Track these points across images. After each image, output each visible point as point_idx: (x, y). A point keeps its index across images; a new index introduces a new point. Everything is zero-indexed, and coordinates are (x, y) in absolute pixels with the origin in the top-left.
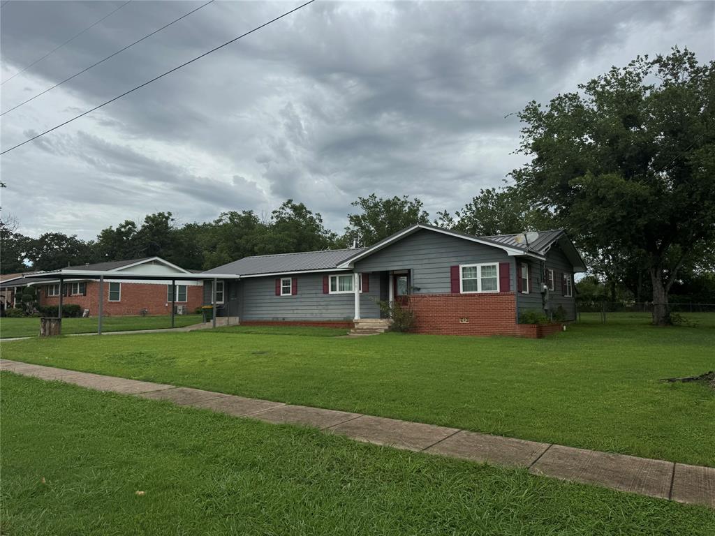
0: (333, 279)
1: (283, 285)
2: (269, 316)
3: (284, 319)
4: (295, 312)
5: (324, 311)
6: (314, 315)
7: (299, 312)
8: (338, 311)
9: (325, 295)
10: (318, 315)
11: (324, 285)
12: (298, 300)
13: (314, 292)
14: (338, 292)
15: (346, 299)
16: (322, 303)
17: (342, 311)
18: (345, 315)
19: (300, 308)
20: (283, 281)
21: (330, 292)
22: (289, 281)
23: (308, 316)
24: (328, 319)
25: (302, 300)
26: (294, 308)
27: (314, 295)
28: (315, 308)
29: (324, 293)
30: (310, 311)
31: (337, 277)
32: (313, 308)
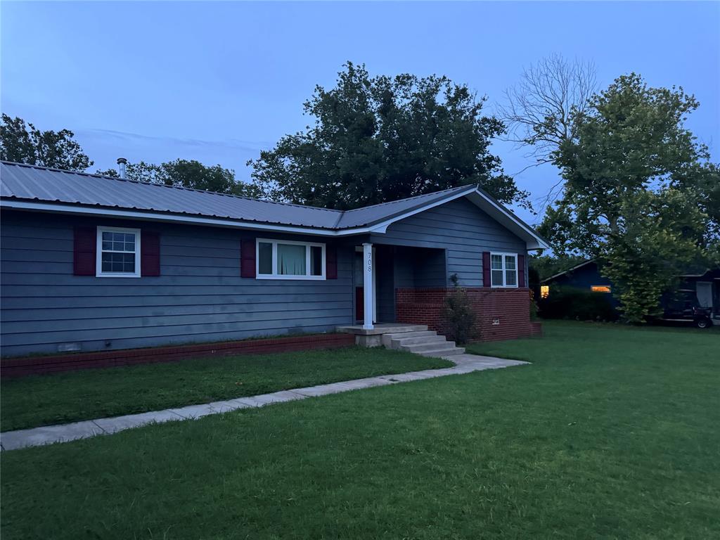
0: (267, 250)
1: (104, 247)
2: (38, 339)
3: (108, 343)
4: (152, 321)
5: (243, 317)
6: (215, 328)
7: (165, 321)
8: (279, 316)
9: (248, 282)
10: (227, 327)
11: (243, 260)
12: (168, 291)
13: (215, 272)
14: (275, 276)
15: (292, 290)
16: (237, 299)
17: (286, 315)
18: (292, 324)
19: (167, 311)
20: (105, 236)
21: (259, 276)
22: (132, 238)
23: (196, 329)
24: (250, 335)
25: (178, 291)
26: (149, 312)
27: (216, 281)
28: (218, 310)
29: (243, 276)
30: (203, 319)
31: (275, 244)
32: (210, 310)
